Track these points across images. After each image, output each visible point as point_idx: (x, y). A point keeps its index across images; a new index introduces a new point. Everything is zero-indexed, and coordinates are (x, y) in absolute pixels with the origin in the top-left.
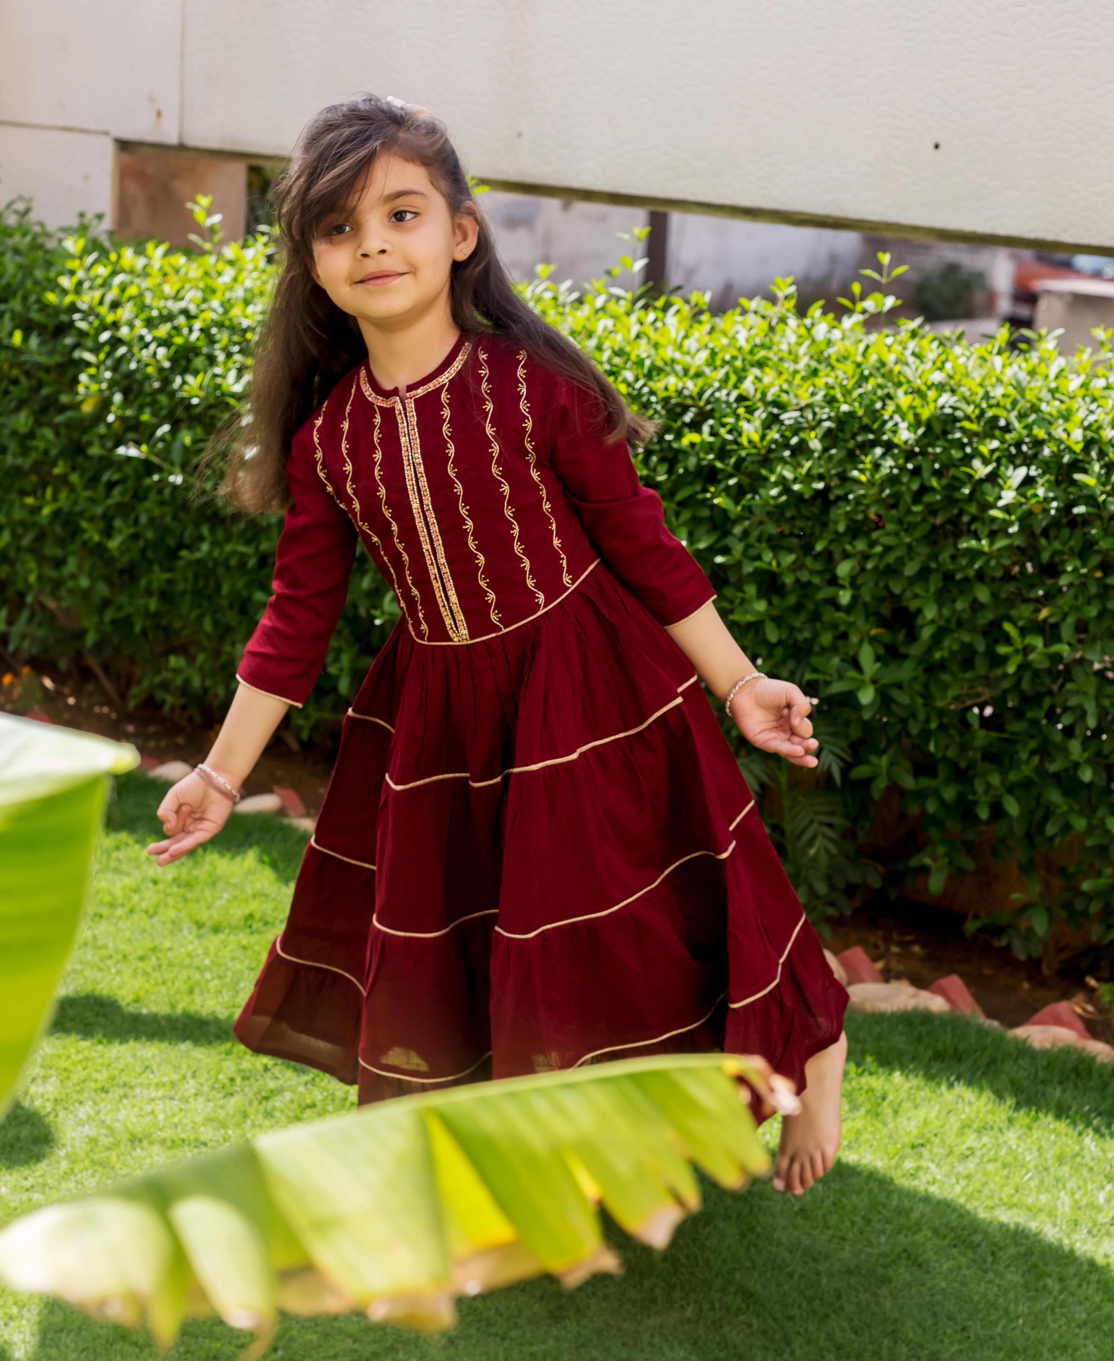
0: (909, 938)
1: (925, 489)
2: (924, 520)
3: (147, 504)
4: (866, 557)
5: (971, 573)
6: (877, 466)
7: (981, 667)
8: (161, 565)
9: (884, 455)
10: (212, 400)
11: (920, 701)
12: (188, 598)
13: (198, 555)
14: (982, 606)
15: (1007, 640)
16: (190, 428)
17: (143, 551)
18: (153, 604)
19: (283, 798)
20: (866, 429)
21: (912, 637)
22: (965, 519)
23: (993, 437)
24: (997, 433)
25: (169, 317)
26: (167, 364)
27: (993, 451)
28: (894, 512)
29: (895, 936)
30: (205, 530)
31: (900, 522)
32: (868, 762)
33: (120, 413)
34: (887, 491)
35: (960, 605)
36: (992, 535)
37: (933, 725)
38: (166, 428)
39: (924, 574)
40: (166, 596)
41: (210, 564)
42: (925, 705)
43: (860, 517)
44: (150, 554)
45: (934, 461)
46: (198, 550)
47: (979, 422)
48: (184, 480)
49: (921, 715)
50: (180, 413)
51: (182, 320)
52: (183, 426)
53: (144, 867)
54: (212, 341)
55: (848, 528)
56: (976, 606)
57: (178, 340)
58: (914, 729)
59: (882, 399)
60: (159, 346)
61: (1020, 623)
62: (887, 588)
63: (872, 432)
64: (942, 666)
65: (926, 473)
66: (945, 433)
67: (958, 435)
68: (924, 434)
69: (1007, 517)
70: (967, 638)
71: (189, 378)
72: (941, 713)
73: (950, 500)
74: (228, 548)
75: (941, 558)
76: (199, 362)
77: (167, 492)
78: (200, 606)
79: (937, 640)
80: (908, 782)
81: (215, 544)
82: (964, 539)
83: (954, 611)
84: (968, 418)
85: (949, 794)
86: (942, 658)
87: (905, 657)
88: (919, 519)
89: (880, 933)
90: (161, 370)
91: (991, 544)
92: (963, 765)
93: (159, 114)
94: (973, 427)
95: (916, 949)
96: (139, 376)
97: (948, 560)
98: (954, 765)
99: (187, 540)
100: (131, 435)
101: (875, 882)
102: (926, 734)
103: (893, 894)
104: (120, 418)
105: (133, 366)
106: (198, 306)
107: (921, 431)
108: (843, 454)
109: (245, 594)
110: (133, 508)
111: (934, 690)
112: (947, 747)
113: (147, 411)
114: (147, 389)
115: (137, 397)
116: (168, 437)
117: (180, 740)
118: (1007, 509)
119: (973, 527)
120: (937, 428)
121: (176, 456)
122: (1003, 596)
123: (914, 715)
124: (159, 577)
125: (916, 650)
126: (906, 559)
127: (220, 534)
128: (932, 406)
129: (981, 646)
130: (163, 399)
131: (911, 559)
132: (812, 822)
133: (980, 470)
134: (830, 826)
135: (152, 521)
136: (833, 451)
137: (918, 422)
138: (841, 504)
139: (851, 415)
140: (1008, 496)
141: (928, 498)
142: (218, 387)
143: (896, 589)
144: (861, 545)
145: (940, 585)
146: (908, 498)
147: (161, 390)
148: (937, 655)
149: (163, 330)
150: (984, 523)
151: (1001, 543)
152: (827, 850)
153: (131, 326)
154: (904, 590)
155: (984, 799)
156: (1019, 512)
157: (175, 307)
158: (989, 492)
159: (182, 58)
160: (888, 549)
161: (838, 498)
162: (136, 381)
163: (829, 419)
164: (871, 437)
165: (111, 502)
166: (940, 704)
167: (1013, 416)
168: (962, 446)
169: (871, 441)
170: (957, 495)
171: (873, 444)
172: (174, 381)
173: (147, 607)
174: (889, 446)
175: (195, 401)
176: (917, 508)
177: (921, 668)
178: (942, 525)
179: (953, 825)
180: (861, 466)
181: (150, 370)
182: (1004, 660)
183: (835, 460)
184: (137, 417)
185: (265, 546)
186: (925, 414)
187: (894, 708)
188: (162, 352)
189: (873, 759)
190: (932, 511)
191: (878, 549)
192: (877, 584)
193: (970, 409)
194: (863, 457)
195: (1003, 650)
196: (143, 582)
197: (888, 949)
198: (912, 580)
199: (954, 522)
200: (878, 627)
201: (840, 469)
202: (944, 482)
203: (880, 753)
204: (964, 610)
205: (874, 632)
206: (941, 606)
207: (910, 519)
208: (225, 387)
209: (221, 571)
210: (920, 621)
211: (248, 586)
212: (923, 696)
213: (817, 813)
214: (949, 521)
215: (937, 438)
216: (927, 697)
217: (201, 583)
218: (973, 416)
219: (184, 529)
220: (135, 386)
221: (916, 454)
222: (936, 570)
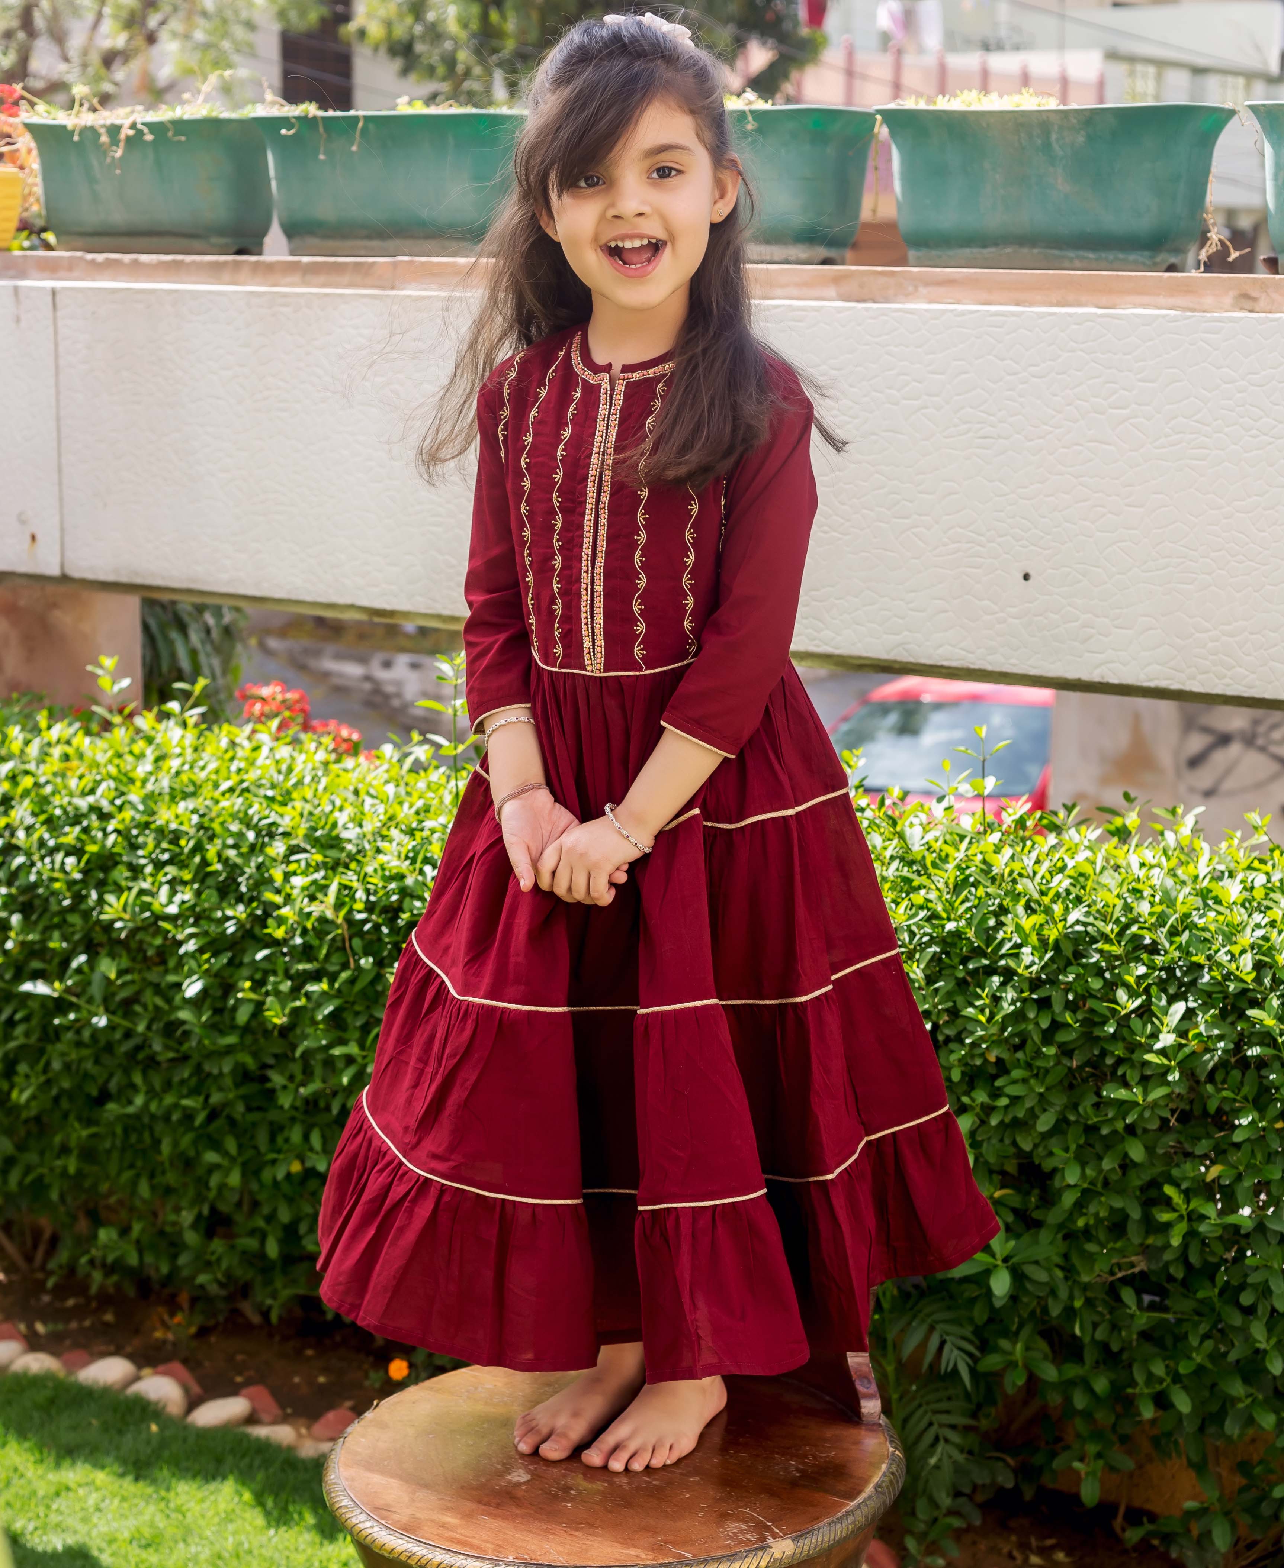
0: (1050, 1542)
1: (1057, 1026)
2: (1058, 1063)
3: (60, 1047)
4: (988, 1110)
5: (1120, 1126)
6: (996, 999)
7: (1135, 1235)
8: (79, 1119)
9: (1003, 984)
10: (139, 924)
11: (1059, 1274)
12: (115, 1155)
13: (130, 1110)
14: (1135, 1165)
15: (1167, 1202)
16: (112, 956)
17: (56, 1100)
18: (72, 1166)
19: (251, 1398)
20: (978, 952)
21: (1048, 1199)
22: (1109, 1061)
23: (1138, 960)
24: (1145, 956)
25: (76, 819)
26: (78, 876)
27: (1140, 978)
28: (1020, 1055)
29: (1034, 1542)
30: (138, 1079)
31: (1029, 1066)
32: (996, 1349)
33: (21, 938)
34: (1010, 1029)
35: (1107, 1164)
36: (1144, 1080)
37: (1078, 1304)
38: (83, 958)
39: (1060, 1127)
40: (88, 1154)
41: (146, 1120)
42: (1066, 1278)
43: (978, 1062)
44: (65, 1104)
45: (1067, 991)
46: (130, 1102)
47: (1119, 942)
48: (109, 1020)
49: (1063, 1293)
50: (99, 936)
51: (94, 821)
52: (103, 951)
53: (95, 1520)
54: (134, 847)
55: (963, 1073)
56: (1126, 1165)
57: (92, 848)
58: (1055, 1311)
59: (996, 914)
60: (67, 854)
61: (1184, 1186)
62: (1014, 1144)
63: (985, 955)
64: (1087, 1233)
65: (1057, 1007)
66: (1078, 955)
67: (1095, 958)
68: (1052, 959)
69: (1166, 1062)
70: (1118, 1203)
71: (110, 898)
72: (1085, 1287)
73: (1089, 1037)
74: (169, 1100)
75: (1081, 1109)
76: (121, 874)
77: (86, 1034)
78: (132, 1166)
79: (1080, 1206)
80: (1050, 1372)
81: (152, 1094)
82: (1109, 1085)
83: (1101, 1171)
84: (1107, 939)
85: (1101, 1385)
86: (1087, 1225)
87: (1038, 1224)
88: (1052, 1064)
89: (1014, 1538)
90: (71, 884)
91: (1146, 1093)
92: (1115, 1347)
93: (33, 538)
94: (1116, 950)
95: (1060, 1556)
96: (41, 891)
97: (1090, 1110)
98: (1105, 1347)
99: (113, 1086)
100: (36, 964)
101: (1007, 1481)
102: (1070, 1312)
103: (1028, 1493)
104: (23, 944)
105: (33, 878)
106: (112, 802)
107: (1048, 955)
108: (951, 985)
109: (192, 1153)
110: (42, 1052)
111: (1076, 1260)
112: (1095, 1326)
113: (56, 934)
114: (54, 907)
115: (40, 916)
116: (86, 969)
117: (109, 1317)
118: (1163, 1052)
119: (1120, 1073)
120: (1068, 949)
121: (96, 990)
122: (1160, 1151)
123: (1053, 1292)
124: (80, 1133)
125: (1054, 1217)
126: (1037, 1111)
127: (157, 1084)
128: (1060, 925)
129: (1135, 1213)
130: (75, 919)
131: (1045, 1110)
132: (931, 1424)
133: (1127, 1003)
134: (953, 1427)
135: (67, 1067)
136: (940, 984)
137: (1044, 942)
138: (952, 1046)
139: (957, 934)
140: (1167, 1039)
141: (1062, 1037)
142: (147, 907)
143: (1027, 1146)
144: (981, 1097)
145: (1082, 1141)
146: (1037, 1038)
147: (72, 909)
148: (1081, 1223)
149: (71, 835)
150: (1133, 1066)
151: (1158, 1093)
152: (950, 1457)
153: (29, 829)
154: (1036, 1146)
155: (1146, 1391)
156: (1180, 1056)
157: (83, 804)
158: (1141, 1031)
159: (60, 470)
160: (1015, 1100)
161: (948, 1040)
162: (39, 896)
163: (932, 941)
164: (986, 962)
165: (12, 1045)
166: (1085, 1278)
167: (1161, 935)
168: (1100, 973)
169: (986, 966)
170: (1097, 1032)
171: (990, 971)
172: (87, 896)
173: (65, 1168)
174: (1008, 974)
175: (118, 925)
176: (1050, 1051)
177: (1060, 1236)
178: (1080, 1068)
179: (1103, 1417)
180: (978, 1003)
181: (57, 885)
182: (1167, 1227)
183: (941, 993)
184: (43, 941)
185: (216, 1098)
186: (1052, 934)
187: (1029, 1286)
188: (71, 861)
189: (1004, 1344)
190: (1066, 1051)
191: (1003, 1102)
192: (1001, 1140)
193: (1108, 928)
194: (979, 990)
195: (1165, 1217)
196: (58, 1139)
197: (1026, 1560)
198: (1045, 1136)
199: (1095, 1063)
200: (1003, 1187)
201: (951, 1004)
202: (1080, 1016)
203: (1014, 1337)
204: (1114, 1169)
205: (997, 1194)
206: (1083, 1165)
207: (1039, 1063)
208: (156, 907)
209: (159, 1128)
210: (1057, 1183)
211: (195, 1143)
212: (1062, 1268)
213: (935, 1412)
214: (1088, 1063)
215: (1069, 963)
216: (1069, 1270)
217: (133, 1138)
218: (1113, 936)
219: (111, 1075)
220: (37, 902)
221: (1044, 983)
222: (1077, 1122)
